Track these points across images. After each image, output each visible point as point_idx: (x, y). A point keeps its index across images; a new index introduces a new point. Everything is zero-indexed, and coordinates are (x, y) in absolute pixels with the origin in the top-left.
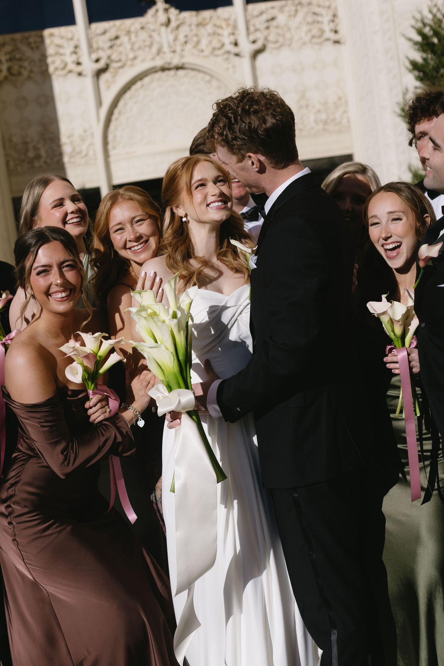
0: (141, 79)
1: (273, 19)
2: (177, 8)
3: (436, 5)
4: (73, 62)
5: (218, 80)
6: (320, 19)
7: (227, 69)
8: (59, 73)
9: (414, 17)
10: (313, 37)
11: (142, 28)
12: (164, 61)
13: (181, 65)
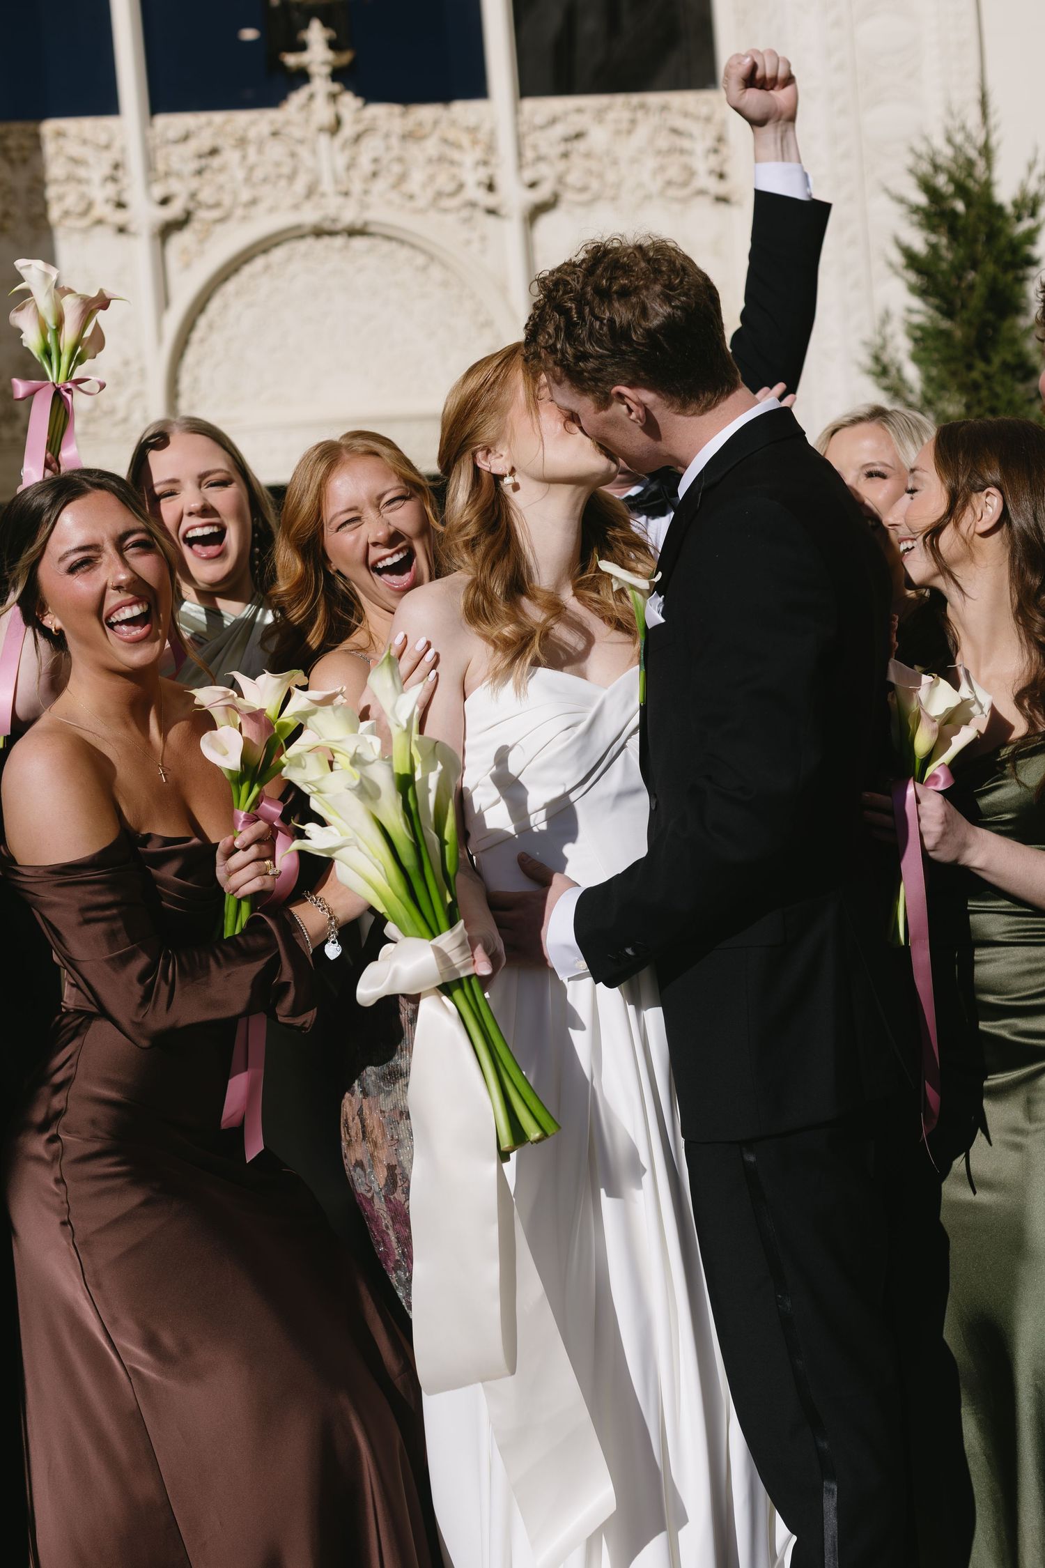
0: (265, 251)
1: (579, 136)
2: (358, 94)
3: (963, 128)
4: (107, 201)
5: (445, 266)
6: (686, 143)
7: (468, 242)
8: (71, 222)
9: (912, 150)
10: (669, 183)
11: (275, 134)
12: (322, 214)
13: (360, 226)
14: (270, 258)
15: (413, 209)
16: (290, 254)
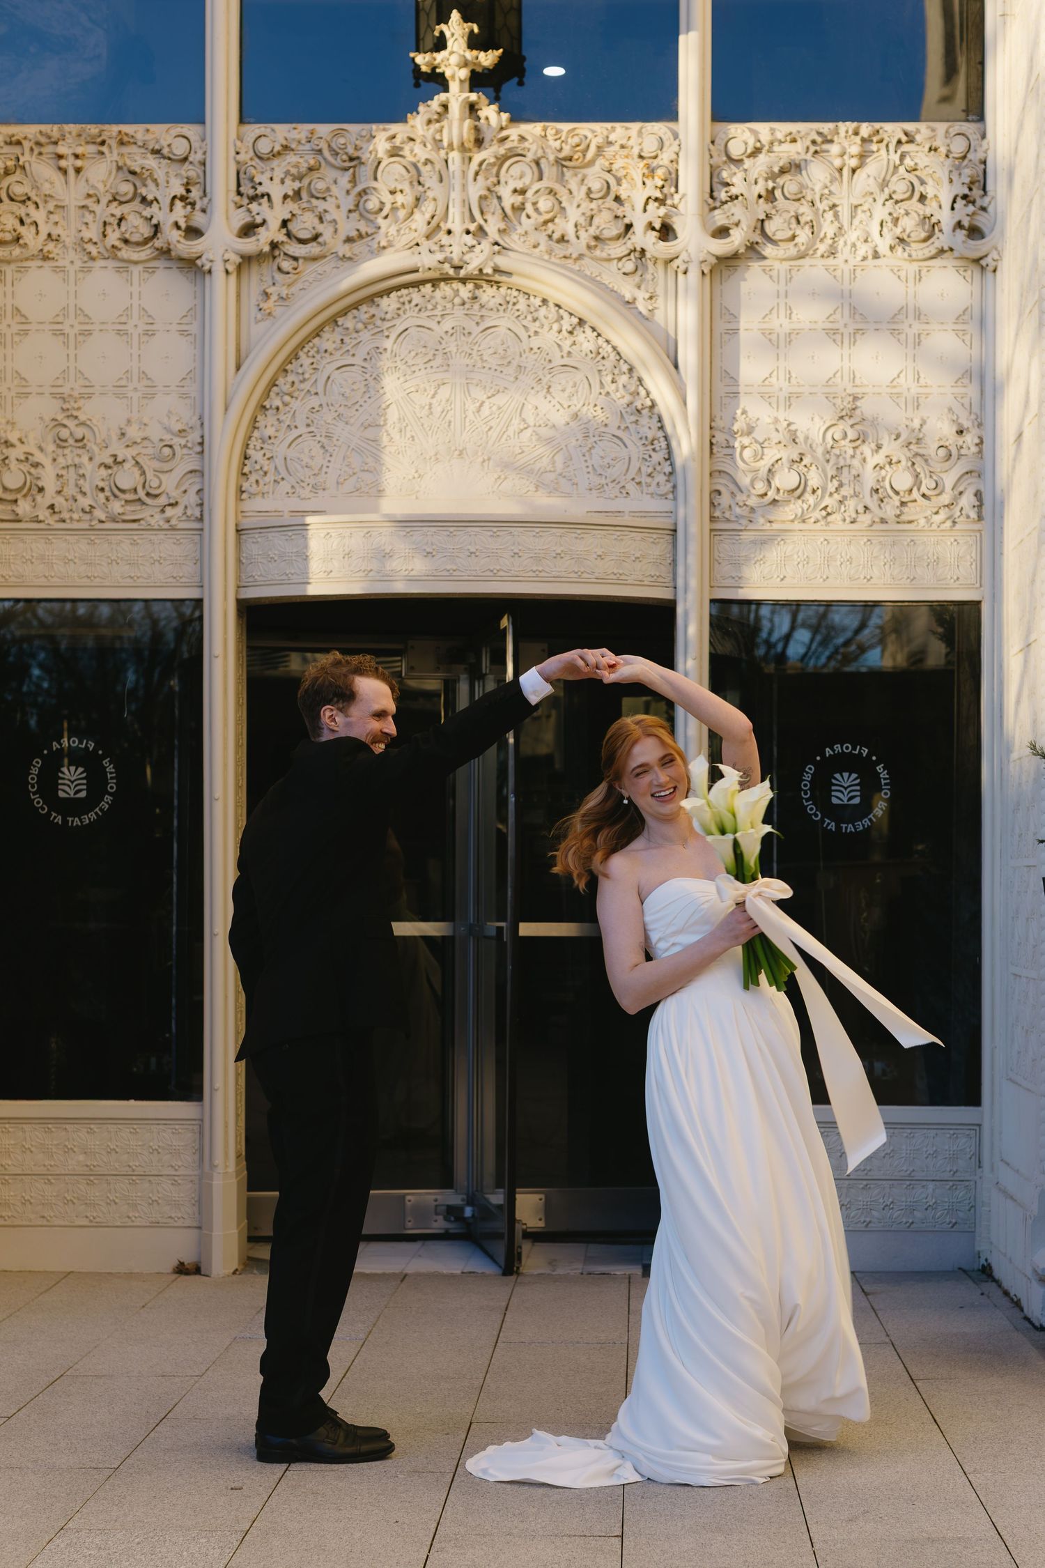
1: (787, 172)
4: (177, 226)
6: (927, 188)
8: (130, 252)
10: (903, 239)
12: (440, 256)
13: (487, 275)
14: (373, 310)
15: (561, 255)
16: (399, 306)
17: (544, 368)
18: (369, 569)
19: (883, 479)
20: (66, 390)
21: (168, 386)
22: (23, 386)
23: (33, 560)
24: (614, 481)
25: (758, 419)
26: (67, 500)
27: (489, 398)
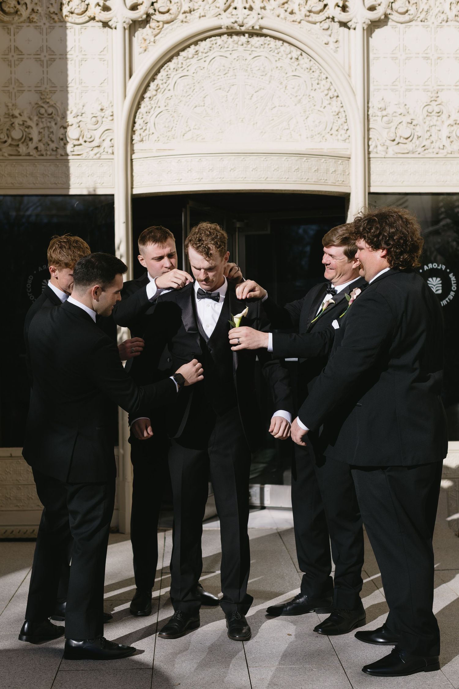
4: (98, 5)
7: (327, 44)
8: (75, 18)
12: (233, 21)
13: (256, 29)
14: (197, 48)
15: (292, 20)
16: (211, 46)
17: (284, 77)
18: (201, 177)
19: (453, 131)
20: (42, 89)
21: (95, 87)
22: (21, 87)
23: (28, 175)
24: (319, 134)
25: (390, 103)
26: (44, 145)
27: (256, 92)
